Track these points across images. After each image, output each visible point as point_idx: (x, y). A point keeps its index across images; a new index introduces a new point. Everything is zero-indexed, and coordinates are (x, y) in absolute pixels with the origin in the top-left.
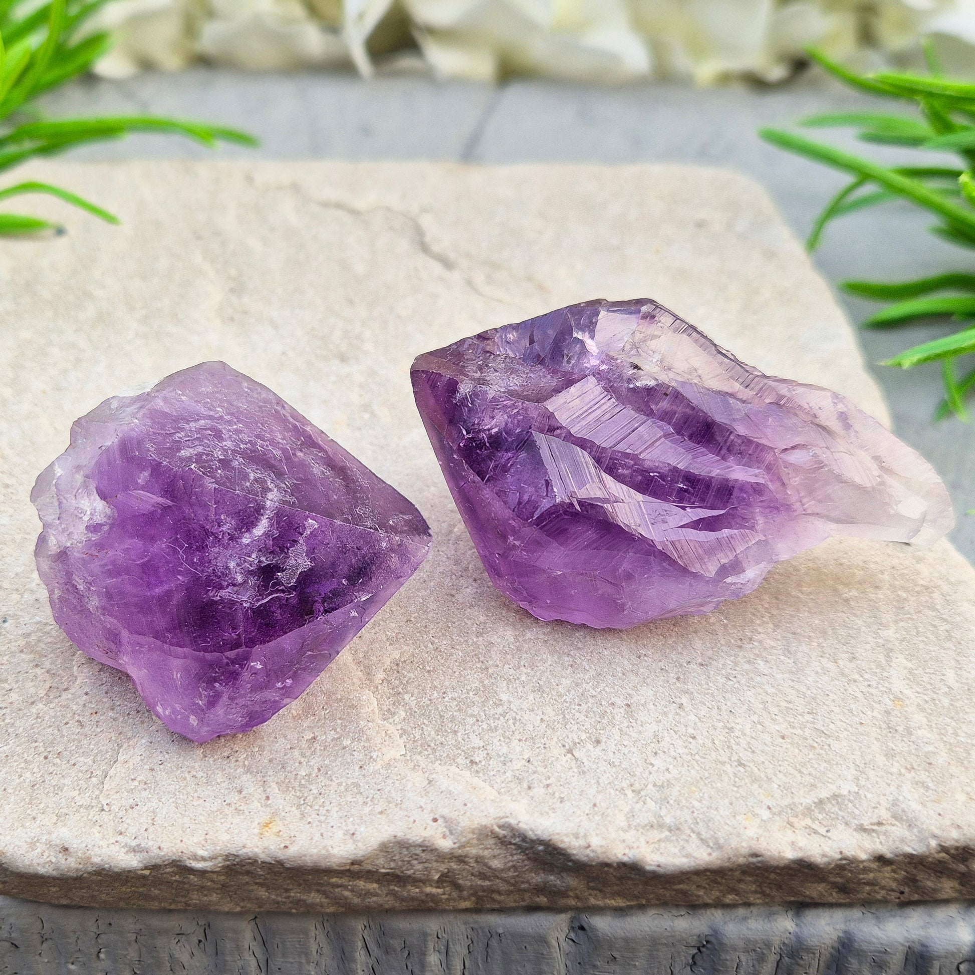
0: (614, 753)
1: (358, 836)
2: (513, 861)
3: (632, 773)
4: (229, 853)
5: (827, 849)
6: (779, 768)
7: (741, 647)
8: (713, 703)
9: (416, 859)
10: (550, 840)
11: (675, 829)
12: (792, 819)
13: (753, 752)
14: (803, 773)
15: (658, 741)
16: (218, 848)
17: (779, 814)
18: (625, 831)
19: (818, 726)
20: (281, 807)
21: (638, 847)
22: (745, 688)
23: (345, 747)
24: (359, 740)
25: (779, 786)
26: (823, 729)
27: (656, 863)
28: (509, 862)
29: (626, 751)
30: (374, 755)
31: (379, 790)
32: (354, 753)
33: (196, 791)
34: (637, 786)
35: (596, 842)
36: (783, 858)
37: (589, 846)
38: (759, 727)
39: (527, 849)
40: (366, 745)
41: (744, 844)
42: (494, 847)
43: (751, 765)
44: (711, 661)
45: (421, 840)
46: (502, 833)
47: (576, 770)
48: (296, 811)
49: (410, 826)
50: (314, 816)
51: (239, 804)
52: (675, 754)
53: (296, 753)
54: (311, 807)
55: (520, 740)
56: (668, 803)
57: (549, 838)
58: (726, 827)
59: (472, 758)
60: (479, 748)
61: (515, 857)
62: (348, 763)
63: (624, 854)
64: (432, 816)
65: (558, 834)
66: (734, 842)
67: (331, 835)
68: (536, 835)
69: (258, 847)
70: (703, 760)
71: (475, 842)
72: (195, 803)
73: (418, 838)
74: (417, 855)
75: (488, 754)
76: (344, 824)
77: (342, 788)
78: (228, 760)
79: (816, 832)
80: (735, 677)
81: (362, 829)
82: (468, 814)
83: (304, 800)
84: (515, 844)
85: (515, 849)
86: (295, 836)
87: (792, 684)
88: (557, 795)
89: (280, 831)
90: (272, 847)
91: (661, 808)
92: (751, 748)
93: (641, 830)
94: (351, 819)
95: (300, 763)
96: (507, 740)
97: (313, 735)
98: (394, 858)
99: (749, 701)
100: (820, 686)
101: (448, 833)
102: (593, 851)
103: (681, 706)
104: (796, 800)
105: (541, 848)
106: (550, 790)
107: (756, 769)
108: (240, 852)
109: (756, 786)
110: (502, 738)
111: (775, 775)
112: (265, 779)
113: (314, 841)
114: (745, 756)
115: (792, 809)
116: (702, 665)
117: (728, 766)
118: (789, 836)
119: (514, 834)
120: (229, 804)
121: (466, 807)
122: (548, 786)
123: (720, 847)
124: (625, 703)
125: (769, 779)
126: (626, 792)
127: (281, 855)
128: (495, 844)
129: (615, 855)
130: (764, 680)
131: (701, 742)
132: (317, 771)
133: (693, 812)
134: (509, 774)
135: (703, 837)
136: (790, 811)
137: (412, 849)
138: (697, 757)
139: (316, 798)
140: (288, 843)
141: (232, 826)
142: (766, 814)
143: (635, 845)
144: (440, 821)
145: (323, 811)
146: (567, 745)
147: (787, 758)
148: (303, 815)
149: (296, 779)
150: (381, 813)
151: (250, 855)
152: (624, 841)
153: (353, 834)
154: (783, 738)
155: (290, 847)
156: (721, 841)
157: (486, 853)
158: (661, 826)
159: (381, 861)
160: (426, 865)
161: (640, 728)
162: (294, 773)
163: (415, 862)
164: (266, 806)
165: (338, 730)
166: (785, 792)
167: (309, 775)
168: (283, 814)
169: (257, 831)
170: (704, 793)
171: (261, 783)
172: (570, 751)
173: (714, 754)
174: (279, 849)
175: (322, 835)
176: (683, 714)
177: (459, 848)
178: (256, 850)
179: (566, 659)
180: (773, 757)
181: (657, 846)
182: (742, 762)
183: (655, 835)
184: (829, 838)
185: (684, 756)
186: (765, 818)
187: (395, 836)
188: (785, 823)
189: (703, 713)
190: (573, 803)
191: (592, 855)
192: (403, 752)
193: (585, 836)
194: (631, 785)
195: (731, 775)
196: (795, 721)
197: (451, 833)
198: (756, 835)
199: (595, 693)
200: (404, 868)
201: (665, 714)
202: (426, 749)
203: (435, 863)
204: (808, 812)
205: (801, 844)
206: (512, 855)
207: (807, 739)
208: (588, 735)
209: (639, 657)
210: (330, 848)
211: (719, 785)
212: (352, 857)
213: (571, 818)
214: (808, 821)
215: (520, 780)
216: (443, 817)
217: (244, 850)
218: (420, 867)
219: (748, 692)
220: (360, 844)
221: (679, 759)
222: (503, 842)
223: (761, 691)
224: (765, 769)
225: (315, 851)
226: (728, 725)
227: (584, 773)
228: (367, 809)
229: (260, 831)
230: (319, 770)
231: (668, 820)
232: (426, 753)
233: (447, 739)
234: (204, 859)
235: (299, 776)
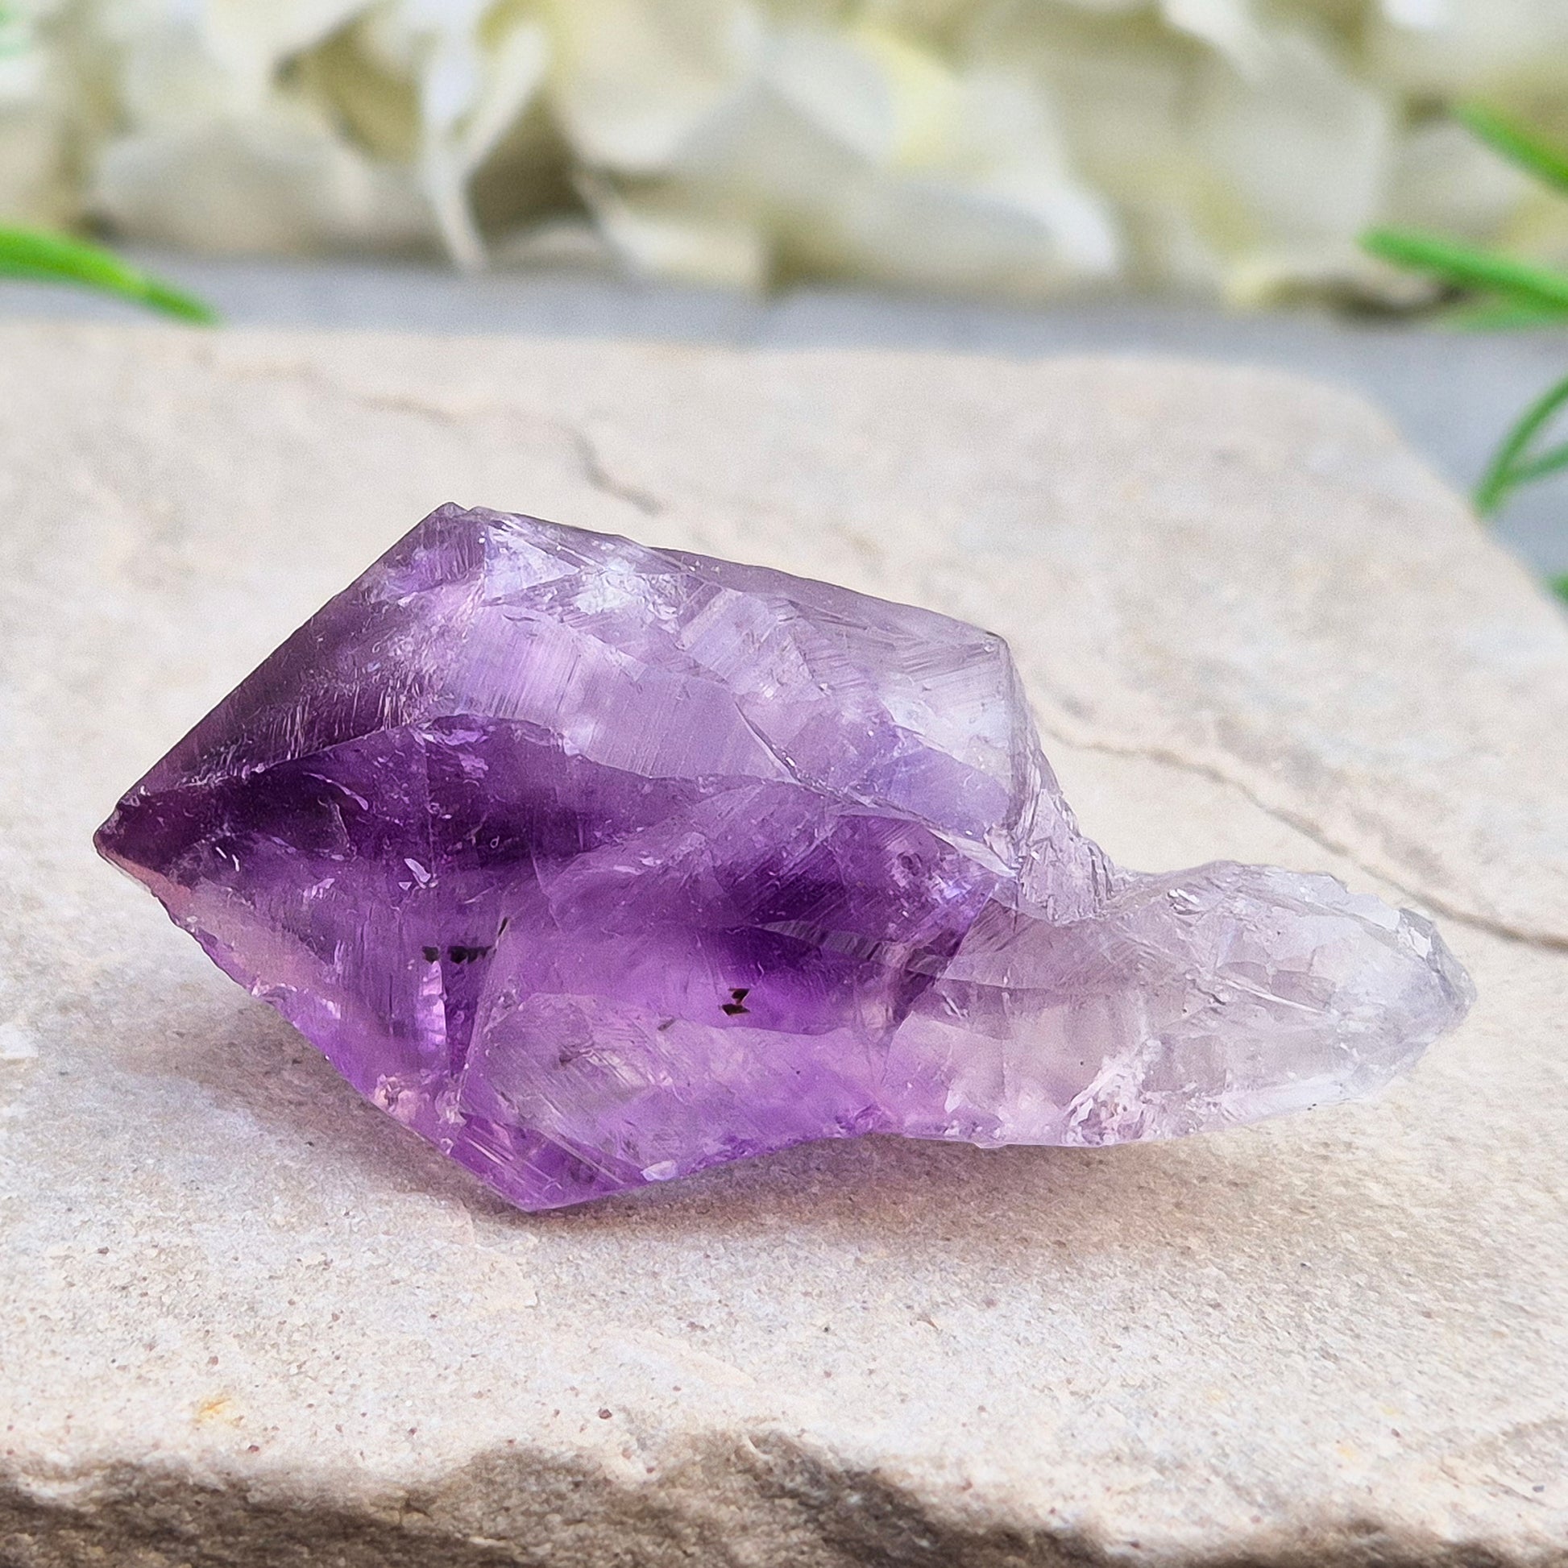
0: (1028, 1322)
1: (423, 1435)
2: (787, 1549)
3: (1068, 1359)
4: (120, 1461)
5: (1538, 1526)
6: (1419, 1367)
7: (1325, 1158)
8: (1262, 1251)
9: (559, 1510)
10: (876, 1471)
11: (1173, 1467)
12: (1452, 1462)
13: (1358, 1336)
14: (1476, 1377)
15: (1132, 1308)
16: (95, 1446)
17: (1421, 1448)
18: (1054, 1463)
19: (1510, 1299)
20: (245, 1377)
21: (1085, 1497)
22: (1338, 1227)
23: (398, 1282)
24: (430, 1270)
25: (1420, 1397)
26: (1521, 1302)
27: (1130, 1539)
28: (777, 1550)
29: (1057, 1320)
30: (465, 1298)
31: (473, 1356)
32: (417, 1291)
33: (47, 1341)
34: (1081, 1384)
35: (984, 1476)
36: (1431, 1538)
37: (969, 1485)
38: (1373, 1295)
39: (819, 1508)
40: (446, 1280)
41: (1338, 1498)
42: (742, 1499)
43: (1355, 1359)
44: (1256, 1178)
45: (572, 1454)
46: (761, 1458)
47: (937, 1349)
48: (280, 1386)
49: (548, 1420)
50: (322, 1394)
51: (146, 1368)
52: (1170, 1332)
53: (284, 1287)
54: (315, 1379)
55: (806, 1294)
56: (1156, 1415)
57: (874, 1467)
58: (1295, 1463)
59: (692, 1320)
60: (710, 1304)
61: (795, 1536)
62: (402, 1307)
63: (1053, 1511)
64: (598, 1406)
65: (896, 1457)
66: (1313, 1492)
67: (362, 1429)
68: (842, 1461)
69: (188, 1447)
70: (1239, 1346)
71: (698, 1474)
72: (46, 1362)
73: (563, 1448)
74: (561, 1496)
75: (731, 1314)
76: (391, 1409)
77: (389, 1350)
78: (124, 1293)
79: (1508, 1491)
80: (1313, 1207)
81: (435, 1420)
82: (683, 1405)
83: (300, 1367)
84: (793, 1494)
85: (794, 1512)
86: (275, 1428)
87: (1448, 1225)
88: (893, 1388)
89: (241, 1418)
90: (222, 1449)
91: (1138, 1425)
92: (1352, 1330)
93: (1091, 1465)
94: (409, 1403)
95: (291, 1303)
96: (776, 1293)
97: (323, 1258)
98: (506, 1504)
99: (1347, 1249)
100: (1514, 1230)
101: (634, 1445)
102: (978, 1497)
103: (1186, 1251)
104: (1461, 1424)
105: (855, 1499)
106: (876, 1379)
107: (1364, 1366)
108: (146, 1460)
109: (1364, 1395)
110: (763, 1288)
111: (1410, 1376)
112: (208, 1327)
113: (320, 1439)
114: (1337, 1342)
115: (1450, 1441)
116: (1236, 1184)
117: (1299, 1358)
118: (1446, 1491)
119: (791, 1463)
120: (123, 1368)
121: (678, 1394)
122: (871, 1372)
123: (1280, 1503)
124: (1052, 1239)
125: (1395, 1385)
126: (1057, 1393)
127: (243, 1468)
128: (746, 1491)
129: (1031, 1508)
130: (1381, 1215)
131: (1234, 1314)
132: (330, 1318)
133: (1215, 1434)
134: (780, 1349)
135: (1240, 1483)
136: (1445, 1444)
137: (550, 1477)
138: (1223, 1339)
139: (328, 1364)
140: (258, 1441)
141: (128, 1404)
142: (1388, 1447)
143: (1078, 1493)
144: (617, 1417)
145: (343, 1386)
146: (916, 1306)
147: (1437, 1350)
148: (295, 1394)
149: (279, 1331)
150: (480, 1395)
151: (170, 1465)
152: (1051, 1482)
153: (413, 1431)
154: (1428, 1315)
155: (264, 1449)
156: (1284, 1490)
157: (725, 1514)
158: (1138, 1459)
159: (475, 1509)
160: (582, 1529)
161: (1089, 1284)
162: (278, 1319)
163: (556, 1519)
164: (210, 1374)
165: (380, 1252)
166: (1433, 1407)
167: (311, 1326)
168: (250, 1388)
169: (187, 1416)
170: (1240, 1402)
171: (201, 1334)
172: (925, 1317)
173: (1264, 1338)
174: (239, 1452)
175: (339, 1429)
176: (1190, 1265)
177: (661, 1485)
178: (184, 1453)
179: (916, 1161)
180: (1405, 1346)
181: (1130, 1500)
182: (1331, 1351)
183: (1125, 1476)
184: (1541, 1504)
185: (1194, 1337)
186: (1385, 1454)
187: (511, 1442)
188: (1435, 1469)
189: (1236, 1264)
190: (931, 1402)
191: (975, 1506)
192: (533, 1301)
193: (960, 1463)
194: (1069, 1382)
195: (1304, 1374)
196: (1457, 1289)
197: (643, 1446)
198: (1364, 1483)
199: (981, 1220)
200: (529, 1538)
201: (1149, 1263)
202: (586, 1301)
203: (602, 1526)
204: (1490, 1449)
205: (1473, 1510)
206: (786, 1529)
207: (1484, 1320)
208: (966, 1291)
209: (1088, 1164)
210: (357, 1456)
211: (1275, 1389)
212: (408, 1481)
213: (925, 1429)
214: (1491, 1470)
215: (805, 1362)
216: (624, 1410)
217: (157, 1455)
218: (566, 1535)
219: (1344, 1234)
220: (427, 1452)
221: (1181, 1341)
222: (766, 1487)
223: (1373, 1234)
224: (1386, 1366)
225: (322, 1460)
226: (1297, 1288)
227: (956, 1352)
228: (445, 1388)
229: (197, 1416)
230: (335, 1317)
231: (1157, 1447)
232: (586, 1307)
233: (636, 1285)
234: (60, 1475)
235: (287, 1326)
